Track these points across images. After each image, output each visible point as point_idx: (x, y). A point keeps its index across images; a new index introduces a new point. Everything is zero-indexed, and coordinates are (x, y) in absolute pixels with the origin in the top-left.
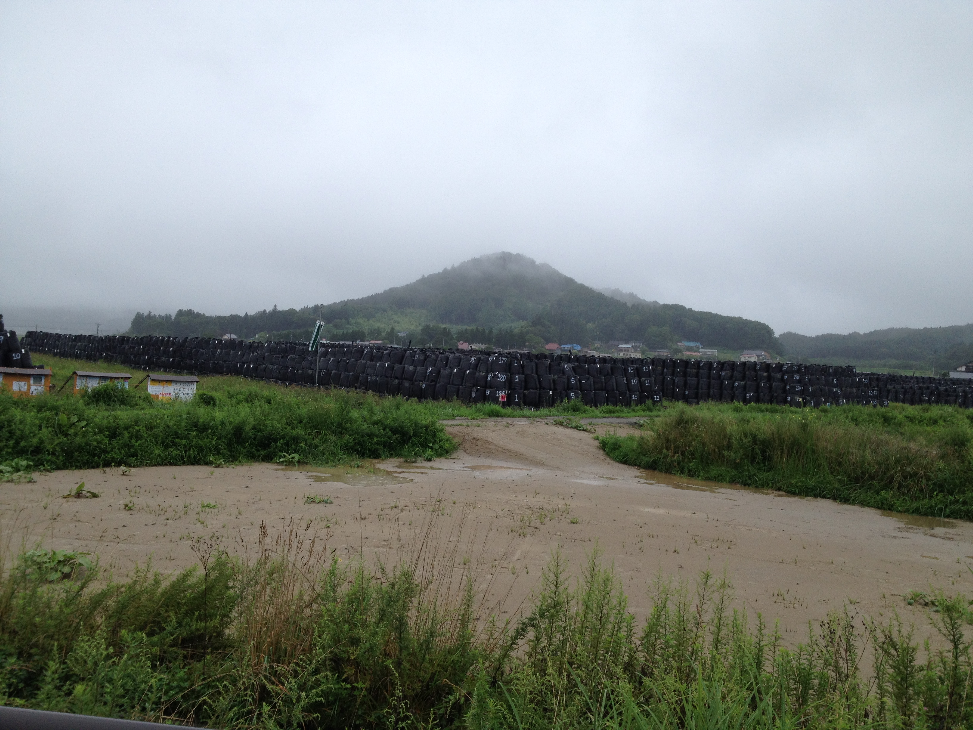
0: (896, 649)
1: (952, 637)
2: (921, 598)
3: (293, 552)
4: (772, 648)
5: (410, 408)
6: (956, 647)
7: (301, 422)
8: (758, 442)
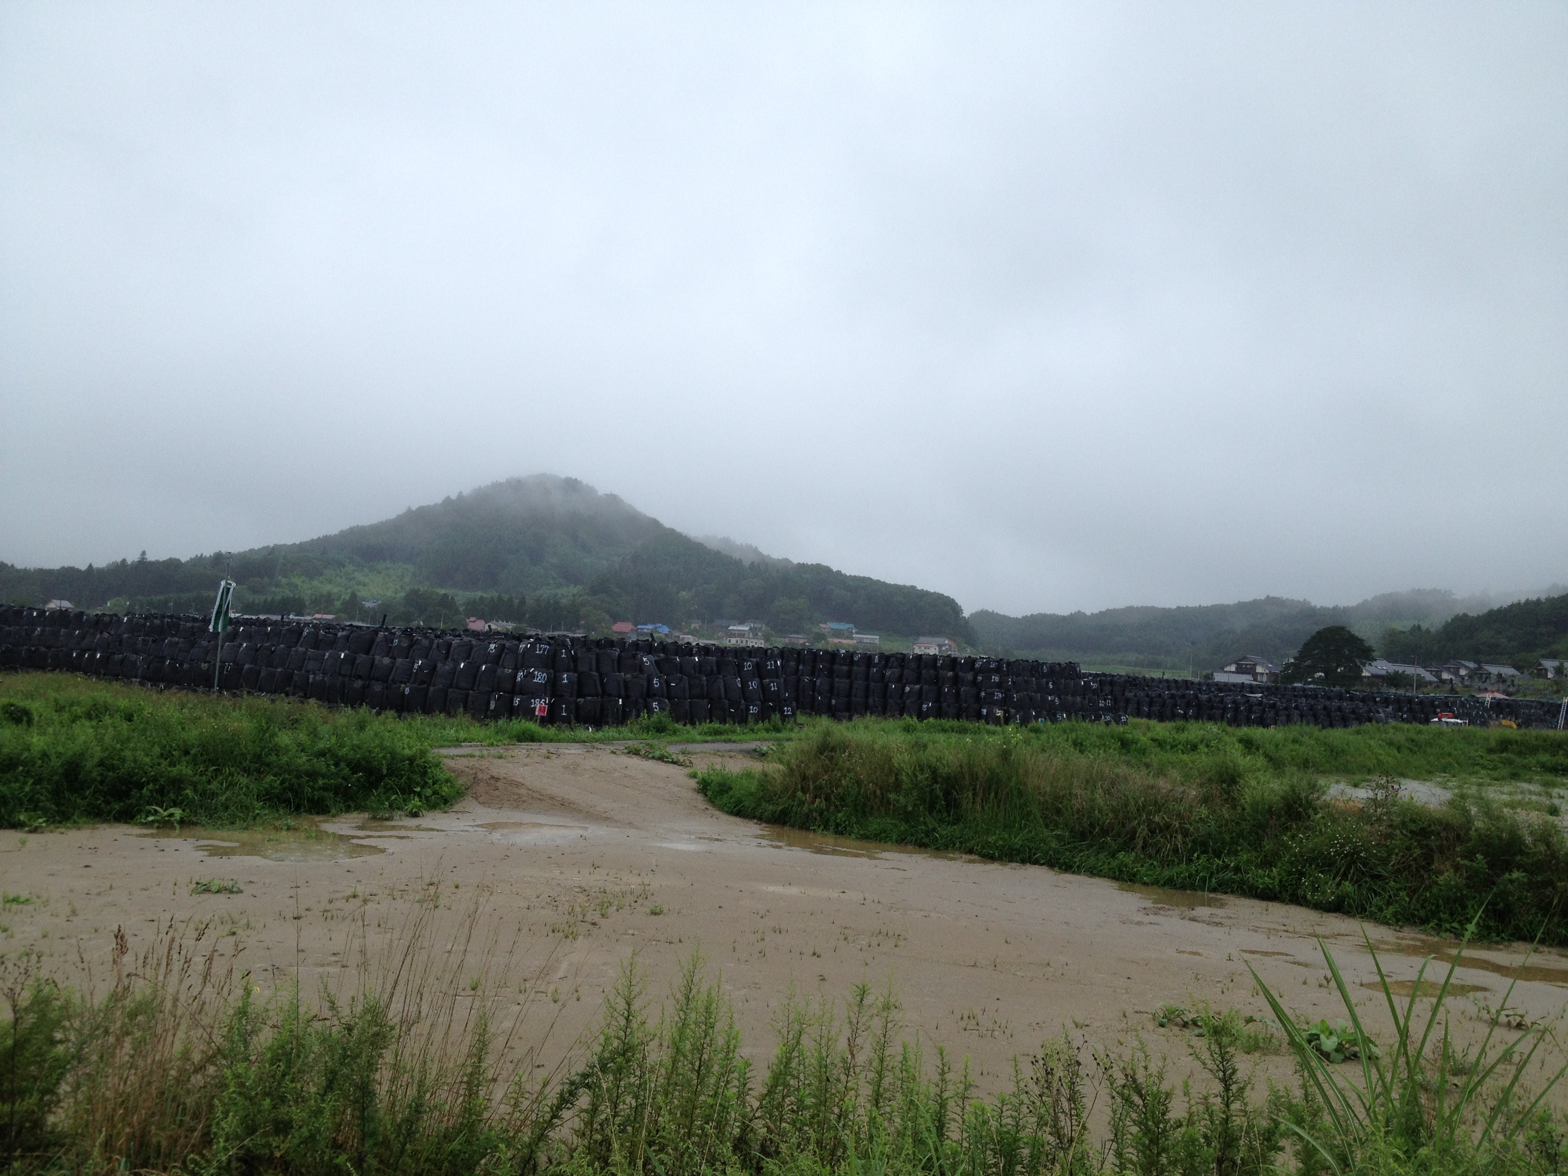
0: (1141, 1096)
1: (1221, 1074)
2: (1178, 1016)
3: (174, 979)
4: (960, 1103)
5: (382, 728)
6: (1227, 1089)
7: (187, 753)
8: (940, 780)
